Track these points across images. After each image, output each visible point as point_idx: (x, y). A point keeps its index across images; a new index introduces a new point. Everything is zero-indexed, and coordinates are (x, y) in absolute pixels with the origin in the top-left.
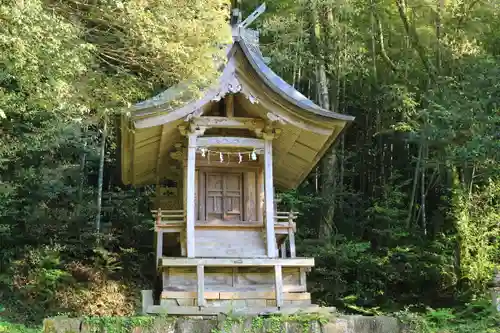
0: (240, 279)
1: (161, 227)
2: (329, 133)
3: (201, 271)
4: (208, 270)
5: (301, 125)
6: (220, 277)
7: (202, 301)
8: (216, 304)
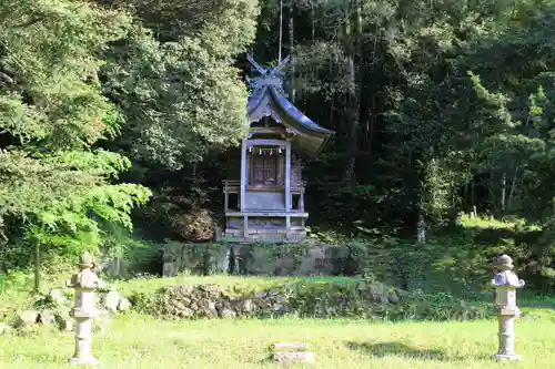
0: (268, 223)
1: (227, 190)
2: (322, 140)
3: (246, 218)
4: (250, 218)
5: (305, 136)
6: (257, 221)
7: (246, 235)
8: (254, 237)
